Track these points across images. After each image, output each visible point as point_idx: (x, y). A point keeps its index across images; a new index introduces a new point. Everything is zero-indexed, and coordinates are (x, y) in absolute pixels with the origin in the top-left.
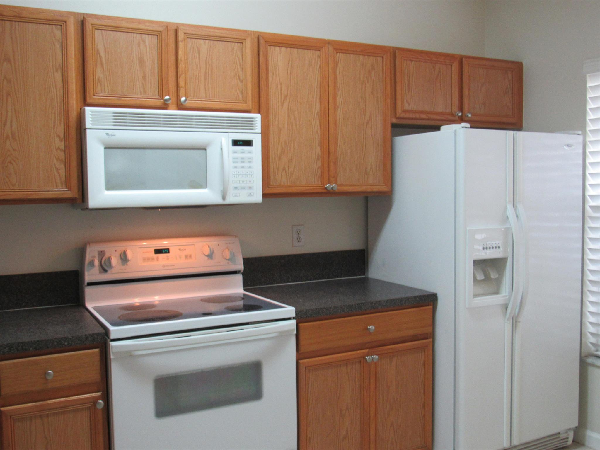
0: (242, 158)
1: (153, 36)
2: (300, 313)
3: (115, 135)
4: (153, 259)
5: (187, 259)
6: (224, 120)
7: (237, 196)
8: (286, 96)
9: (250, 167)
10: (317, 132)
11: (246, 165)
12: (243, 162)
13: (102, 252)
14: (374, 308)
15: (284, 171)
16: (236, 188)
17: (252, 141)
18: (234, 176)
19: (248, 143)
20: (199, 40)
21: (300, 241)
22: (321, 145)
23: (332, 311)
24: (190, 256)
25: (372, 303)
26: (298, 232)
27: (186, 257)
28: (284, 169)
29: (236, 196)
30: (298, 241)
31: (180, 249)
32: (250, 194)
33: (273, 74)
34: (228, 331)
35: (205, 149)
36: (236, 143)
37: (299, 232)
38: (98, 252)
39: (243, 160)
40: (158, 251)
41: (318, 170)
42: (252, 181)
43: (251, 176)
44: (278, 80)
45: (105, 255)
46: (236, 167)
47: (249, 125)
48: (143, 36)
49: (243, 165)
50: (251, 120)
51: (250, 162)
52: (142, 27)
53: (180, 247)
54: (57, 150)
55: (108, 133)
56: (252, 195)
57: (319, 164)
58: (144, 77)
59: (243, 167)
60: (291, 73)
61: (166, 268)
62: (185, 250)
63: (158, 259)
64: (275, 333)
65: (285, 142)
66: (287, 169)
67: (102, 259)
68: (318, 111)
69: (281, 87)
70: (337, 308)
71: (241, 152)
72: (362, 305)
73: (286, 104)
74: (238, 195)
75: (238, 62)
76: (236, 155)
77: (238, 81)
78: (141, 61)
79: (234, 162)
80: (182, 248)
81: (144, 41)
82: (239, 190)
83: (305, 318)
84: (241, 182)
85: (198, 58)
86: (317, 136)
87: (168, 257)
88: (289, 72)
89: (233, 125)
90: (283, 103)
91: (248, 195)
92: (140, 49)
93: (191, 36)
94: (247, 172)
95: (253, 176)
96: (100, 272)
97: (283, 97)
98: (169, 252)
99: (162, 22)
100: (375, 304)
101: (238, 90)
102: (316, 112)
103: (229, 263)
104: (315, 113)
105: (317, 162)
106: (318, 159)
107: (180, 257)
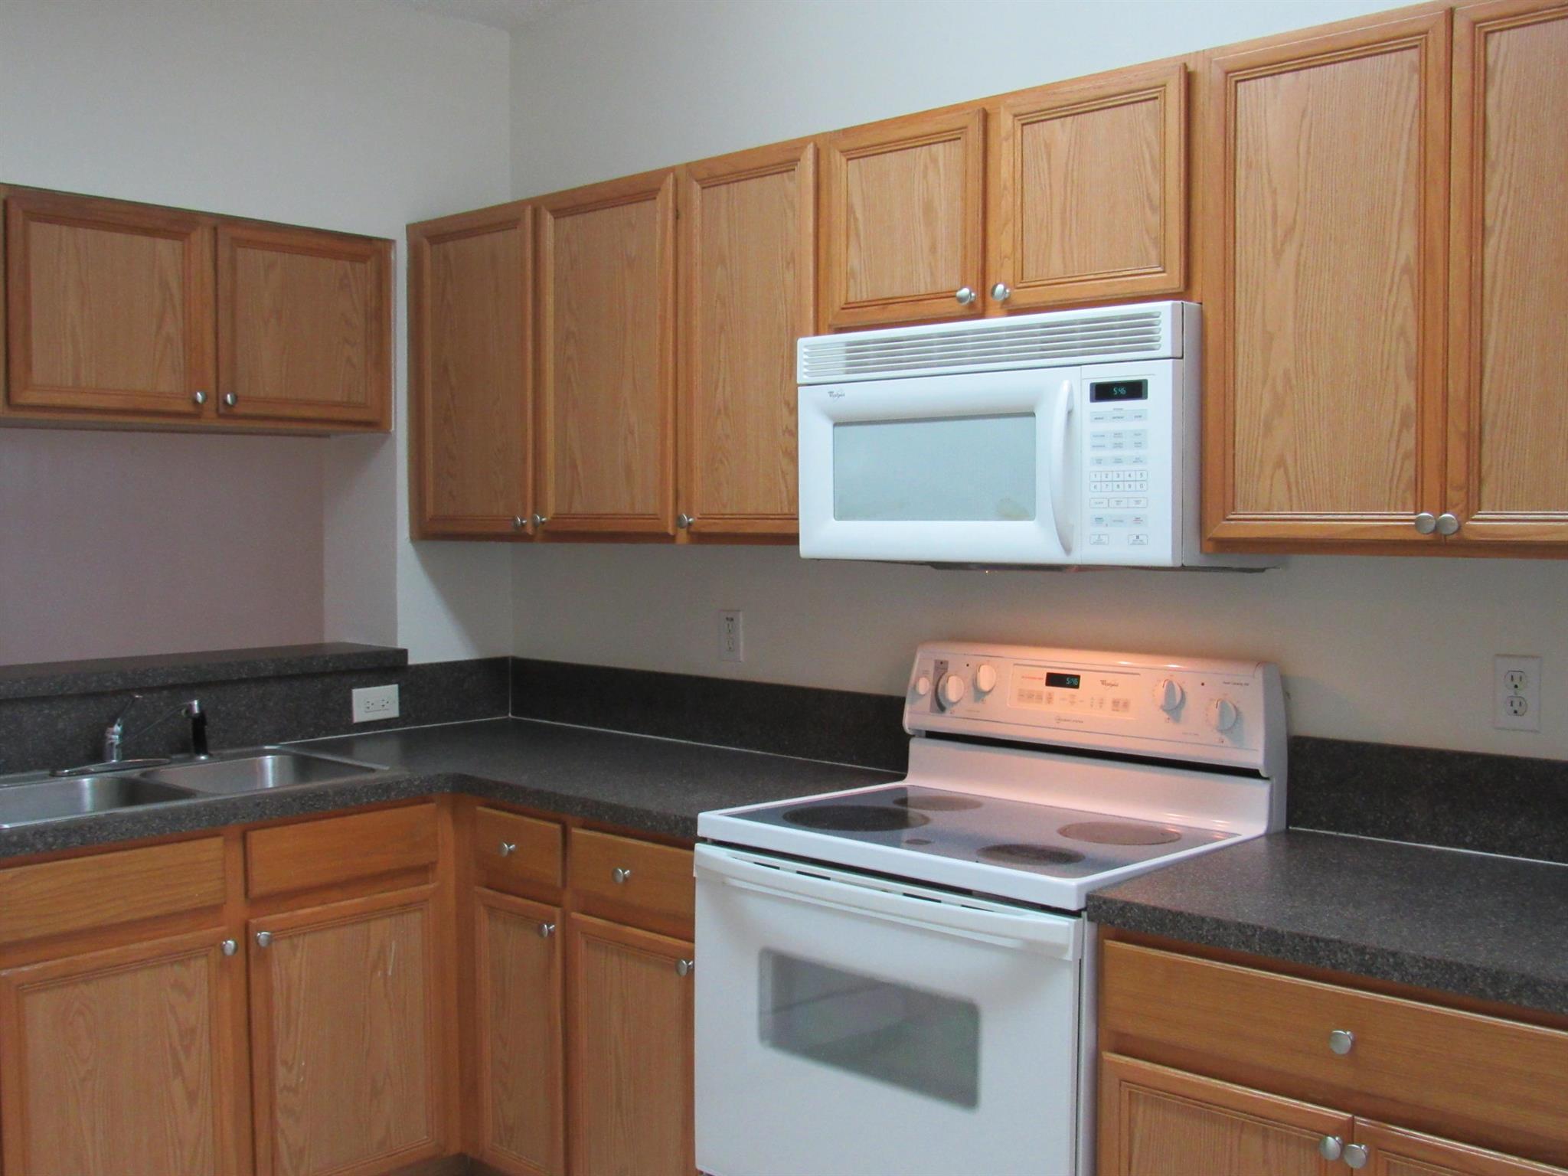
0: (1118, 435)
1: (952, 142)
2: (1104, 907)
3: (844, 395)
4: (1040, 697)
5: (1117, 710)
6: (1073, 331)
7: (1104, 544)
8: (1289, 232)
9: (1137, 460)
10: (1402, 332)
11: (1127, 453)
12: (1118, 446)
13: (942, 663)
14: (1369, 971)
15: (1282, 470)
16: (1099, 520)
17: (1146, 381)
18: (1095, 487)
19: (1135, 390)
20: (1049, 122)
21: (1520, 710)
22: (1419, 375)
23: (1208, 931)
24: (1126, 705)
25: (1362, 950)
26: (1516, 680)
27: (1115, 703)
28: (1281, 463)
29: (1099, 542)
30: (1516, 712)
31: (1103, 682)
32: (1138, 537)
33: (1249, 166)
34: (905, 895)
35: (1033, 414)
36: (1103, 392)
37: (1521, 678)
38: (936, 662)
39: (1119, 440)
40: (1055, 680)
41: (1403, 463)
42: (1143, 503)
43: (1141, 486)
44: (1265, 181)
45: (947, 671)
46: (1099, 461)
47: (1140, 335)
48: (934, 148)
49: (1118, 453)
50: (1148, 323)
51: (1138, 445)
52: (928, 128)
53: (1103, 676)
54: (784, 432)
55: (831, 390)
56: (1142, 543)
57: (1409, 441)
58: (933, 249)
59: (1118, 461)
60: (1308, 152)
61: (1063, 725)
62: (1117, 686)
63: (1050, 699)
64: (1012, 938)
65: (1286, 373)
66: (1290, 461)
67: (939, 680)
68: (1408, 258)
69: (1275, 205)
70: (1225, 929)
71: (1114, 418)
72: (1321, 944)
73: (1290, 252)
74: (1104, 539)
75: (1147, 156)
76: (1102, 427)
77: (1147, 209)
78: (928, 208)
79: (1094, 446)
80: (1110, 678)
81: (934, 161)
82: (1107, 525)
83: (1118, 924)
84: (1113, 503)
85: (1046, 172)
86: (1402, 345)
87: (1073, 696)
88: (1303, 149)
89: (1100, 339)
90: (1278, 254)
91: (1131, 542)
92: (927, 183)
93: (1027, 120)
94: (1130, 476)
95: (1145, 488)
96: (932, 710)
97: (1280, 233)
98: (1077, 687)
99: (969, 104)
100: (1374, 956)
101: (1146, 237)
102: (1402, 261)
103: (1223, 742)
104: (1394, 268)
105: (1399, 436)
106: (1404, 425)
107: (1101, 702)
